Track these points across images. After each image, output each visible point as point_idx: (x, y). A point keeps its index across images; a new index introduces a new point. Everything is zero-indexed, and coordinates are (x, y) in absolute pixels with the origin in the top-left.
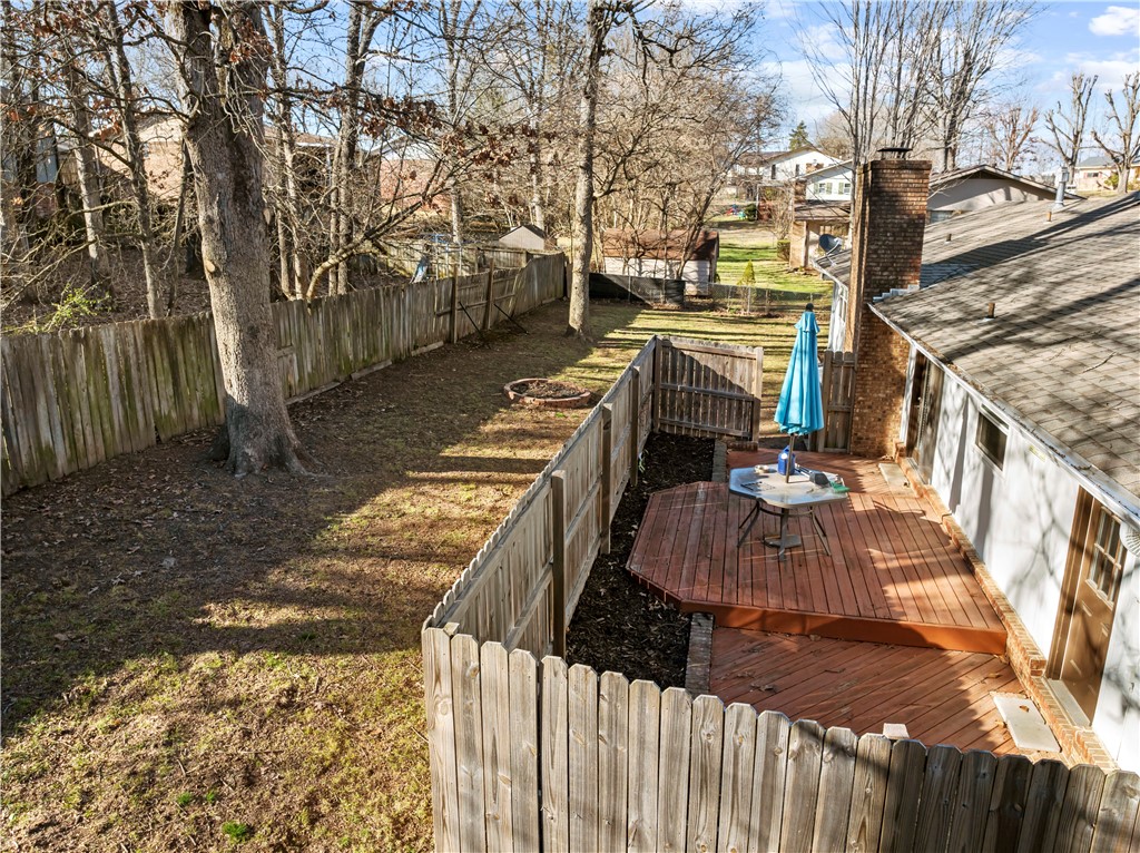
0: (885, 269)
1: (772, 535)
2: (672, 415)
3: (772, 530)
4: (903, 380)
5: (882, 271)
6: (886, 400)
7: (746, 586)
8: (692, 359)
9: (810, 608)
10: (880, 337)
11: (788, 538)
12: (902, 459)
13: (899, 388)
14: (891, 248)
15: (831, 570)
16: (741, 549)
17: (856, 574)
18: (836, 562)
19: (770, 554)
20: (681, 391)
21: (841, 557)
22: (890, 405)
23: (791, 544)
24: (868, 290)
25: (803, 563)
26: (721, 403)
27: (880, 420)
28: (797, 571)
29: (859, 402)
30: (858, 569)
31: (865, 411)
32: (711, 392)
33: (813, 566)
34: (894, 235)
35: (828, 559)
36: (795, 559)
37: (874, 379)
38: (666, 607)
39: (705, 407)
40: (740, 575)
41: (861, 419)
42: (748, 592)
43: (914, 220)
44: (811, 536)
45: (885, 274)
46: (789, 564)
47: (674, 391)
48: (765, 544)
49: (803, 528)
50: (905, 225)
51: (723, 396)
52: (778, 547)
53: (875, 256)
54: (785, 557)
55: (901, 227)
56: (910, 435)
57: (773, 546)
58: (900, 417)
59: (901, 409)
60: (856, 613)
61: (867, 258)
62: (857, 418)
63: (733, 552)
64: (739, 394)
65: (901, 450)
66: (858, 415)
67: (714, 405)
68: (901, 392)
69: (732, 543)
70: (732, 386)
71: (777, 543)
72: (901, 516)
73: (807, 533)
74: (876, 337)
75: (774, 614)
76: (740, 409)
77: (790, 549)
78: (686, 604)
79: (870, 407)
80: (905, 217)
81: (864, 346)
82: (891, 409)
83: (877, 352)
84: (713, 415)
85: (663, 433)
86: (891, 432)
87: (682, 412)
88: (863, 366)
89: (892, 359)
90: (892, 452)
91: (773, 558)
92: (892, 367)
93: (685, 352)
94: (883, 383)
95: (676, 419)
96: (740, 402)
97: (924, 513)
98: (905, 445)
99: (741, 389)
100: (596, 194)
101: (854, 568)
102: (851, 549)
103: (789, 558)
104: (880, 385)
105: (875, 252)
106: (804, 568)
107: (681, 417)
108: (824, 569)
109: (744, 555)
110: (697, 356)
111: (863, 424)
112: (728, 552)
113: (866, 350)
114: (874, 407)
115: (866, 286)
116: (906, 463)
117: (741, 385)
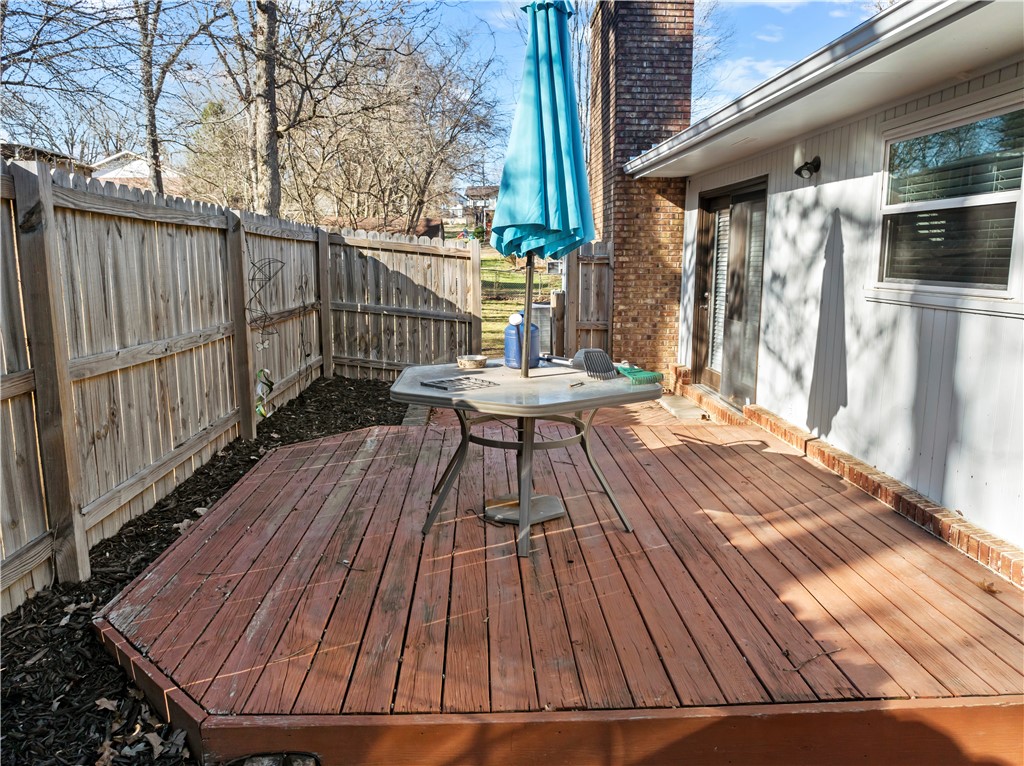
0: (643, 115)
1: (500, 500)
2: (351, 351)
3: (502, 492)
4: (676, 279)
5: (640, 119)
6: (656, 308)
7: (430, 638)
8: (376, 262)
9: (620, 697)
10: (642, 215)
11: (534, 504)
12: (688, 387)
13: (673, 290)
14: (649, 84)
15: (643, 564)
16: (430, 538)
17: (702, 567)
18: (650, 546)
19: (498, 540)
20: (364, 312)
21: (656, 532)
22: (662, 316)
23: (543, 514)
24: (622, 147)
25: (575, 555)
26: (424, 328)
27: (649, 337)
28: (564, 578)
29: (620, 313)
30: (703, 556)
31: (629, 325)
32: (409, 312)
33: (600, 559)
34: (652, 65)
35: (628, 538)
36: (556, 546)
37: (639, 277)
38: (158, 750)
39: (401, 334)
40: (418, 604)
41: (625, 338)
42: (433, 657)
43: (677, 43)
44: (581, 495)
45: (644, 122)
46: (544, 559)
47: (352, 313)
48: (487, 519)
49: (563, 483)
50: (667, 52)
51: (425, 317)
52: (515, 524)
53: (628, 97)
54: (532, 544)
55: (662, 54)
56: (696, 351)
57: (503, 523)
58: (677, 332)
59: (677, 320)
60: (758, 695)
61: (617, 99)
62: (618, 337)
63: (408, 545)
64: (449, 313)
65: (685, 375)
66: (622, 332)
67: (414, 332)
68: (676, 296)
69: (413, 524)
70: (438, 301)
71: (511, 514)
72: (732, 451)
73: (573, 490)
74: (637, 217)
75: (514, 732)
76: (452, 334)
77: (543, 525)
78: (222, 732)
79: (635, 320)
80: (665, 39)
81: (622, 230)
82: (663, 322)
83: (639, 237)
84: (414, 346)
85: (340, 379)
86: (665, 354)
87: (367, 345)
88: (621, 259)
89: (660, 247)
90: (670, 379)
91: (504, 551)
92: (659, 259)
93: (366, 252)
94: (651, 283)
95: (360, 356)
96: (451, 323)
97: (765, 444)
98: (689, 366)
99: (451, 305)
100: (280, 128)
101: (694, 556)
102: (669, 513)
103: (541, 547)
104: (646, 286)
105: (628, 89)
106: (578, 566)
107: (366, 352)
108: (626, 564)
109: (435, 550)
110: (383, 257)
111: (627, 344)
112: (398, 545)
113: (624, 235)
114: (641, 320)
115: (619, 140)
116: (695, 390)
117: (451, 299)
